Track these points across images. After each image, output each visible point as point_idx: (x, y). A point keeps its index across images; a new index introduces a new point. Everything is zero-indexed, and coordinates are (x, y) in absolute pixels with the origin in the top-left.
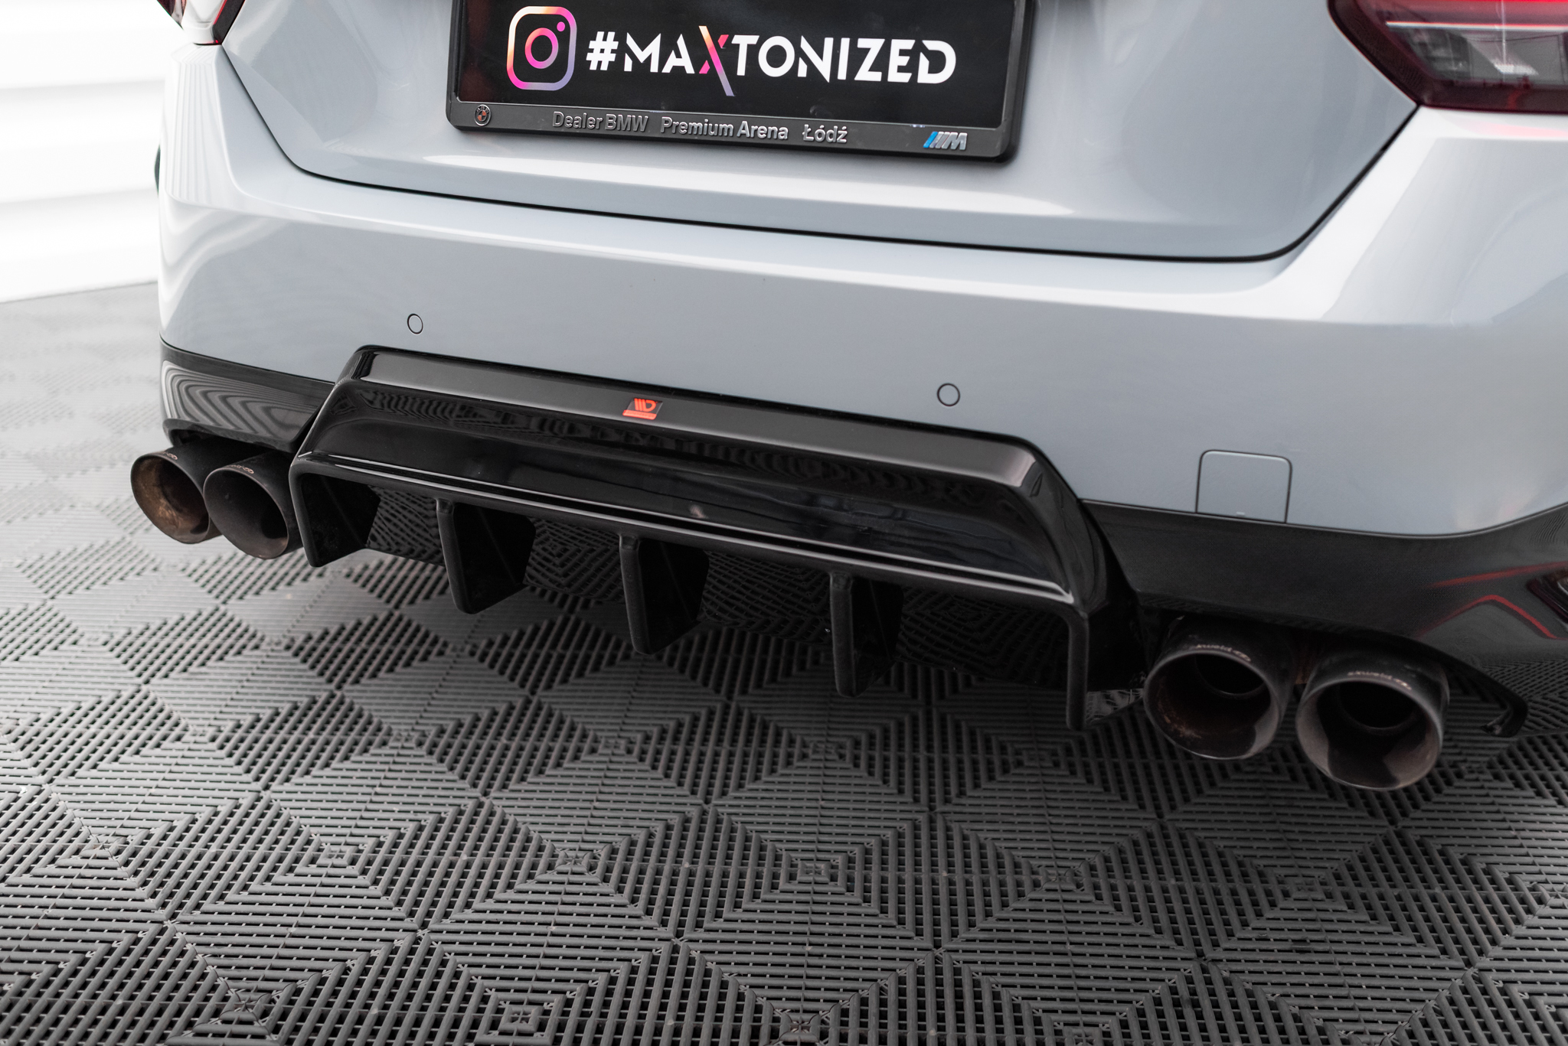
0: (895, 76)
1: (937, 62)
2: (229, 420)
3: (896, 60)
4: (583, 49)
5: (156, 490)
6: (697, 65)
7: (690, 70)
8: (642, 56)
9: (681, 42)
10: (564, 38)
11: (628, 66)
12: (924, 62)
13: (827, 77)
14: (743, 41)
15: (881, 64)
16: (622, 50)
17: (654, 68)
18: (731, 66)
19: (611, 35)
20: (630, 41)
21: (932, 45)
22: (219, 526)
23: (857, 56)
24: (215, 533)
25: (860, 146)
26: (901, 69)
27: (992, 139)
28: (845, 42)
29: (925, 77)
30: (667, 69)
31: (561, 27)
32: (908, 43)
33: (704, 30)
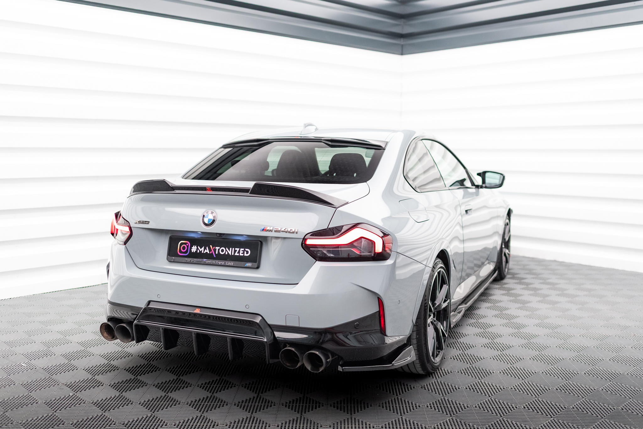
0: (241, 255)
1: (247, 252)
2: (121, 315)
3: (241, 252)
4: (191, 249)
5: (104, 330)
6: (210, 252)
7: (208, 252)
8: (201, 250)
9: (207, 248)
10: (188, 246)
11: (198, 252)
12: (245, 252)
13: (230, 255)
14: (217, 248)
15: (239, 252)
16: (197, 249)
17: (203, 252)
18: (215, 252)
19: (196, 246)
20: (199, 247)
21: (247, 250)
22: (118, 337)
23: (235, 251)
24: (117, 339)
25: (235, 266)
26: (242, 253)
27: (256, 265)
28: (233, 249)
29: (245, 255)
30: (205, 252)
32: (243, 249)
33: (211, 246)
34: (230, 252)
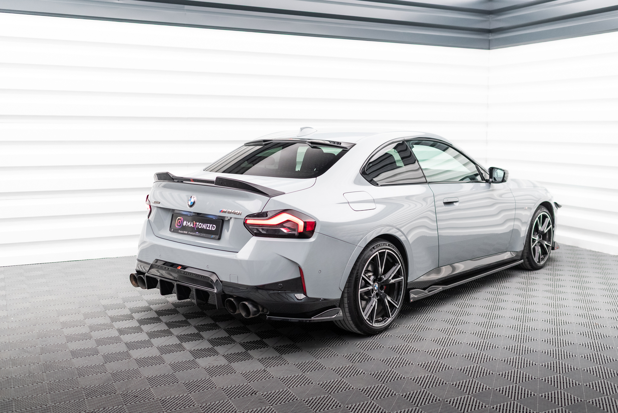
0: (211, 229)
2: (142, 269)
3: (211, 227)
4: (183, 223)
5: (133, 279)
7: (192, 226)
9: (192, 223)
10: (181, 221)
11: (187, 226)
12: (213, 227)
13: (204, 228)
14: (198, 223)
15: (209, 227)
16: (187, 223)
17: (189, 226)
18: (196, 226)
19: (186, 221)
21: (214, 225)
22: (139, 284)
23: (207, 226)
24: (139, 286)
25: (206, 237)
27: (217, 237)
28: (206, 224)
29: (213, 229)
32: (212, 225)
33: (194, 222)
34: (204, 226)
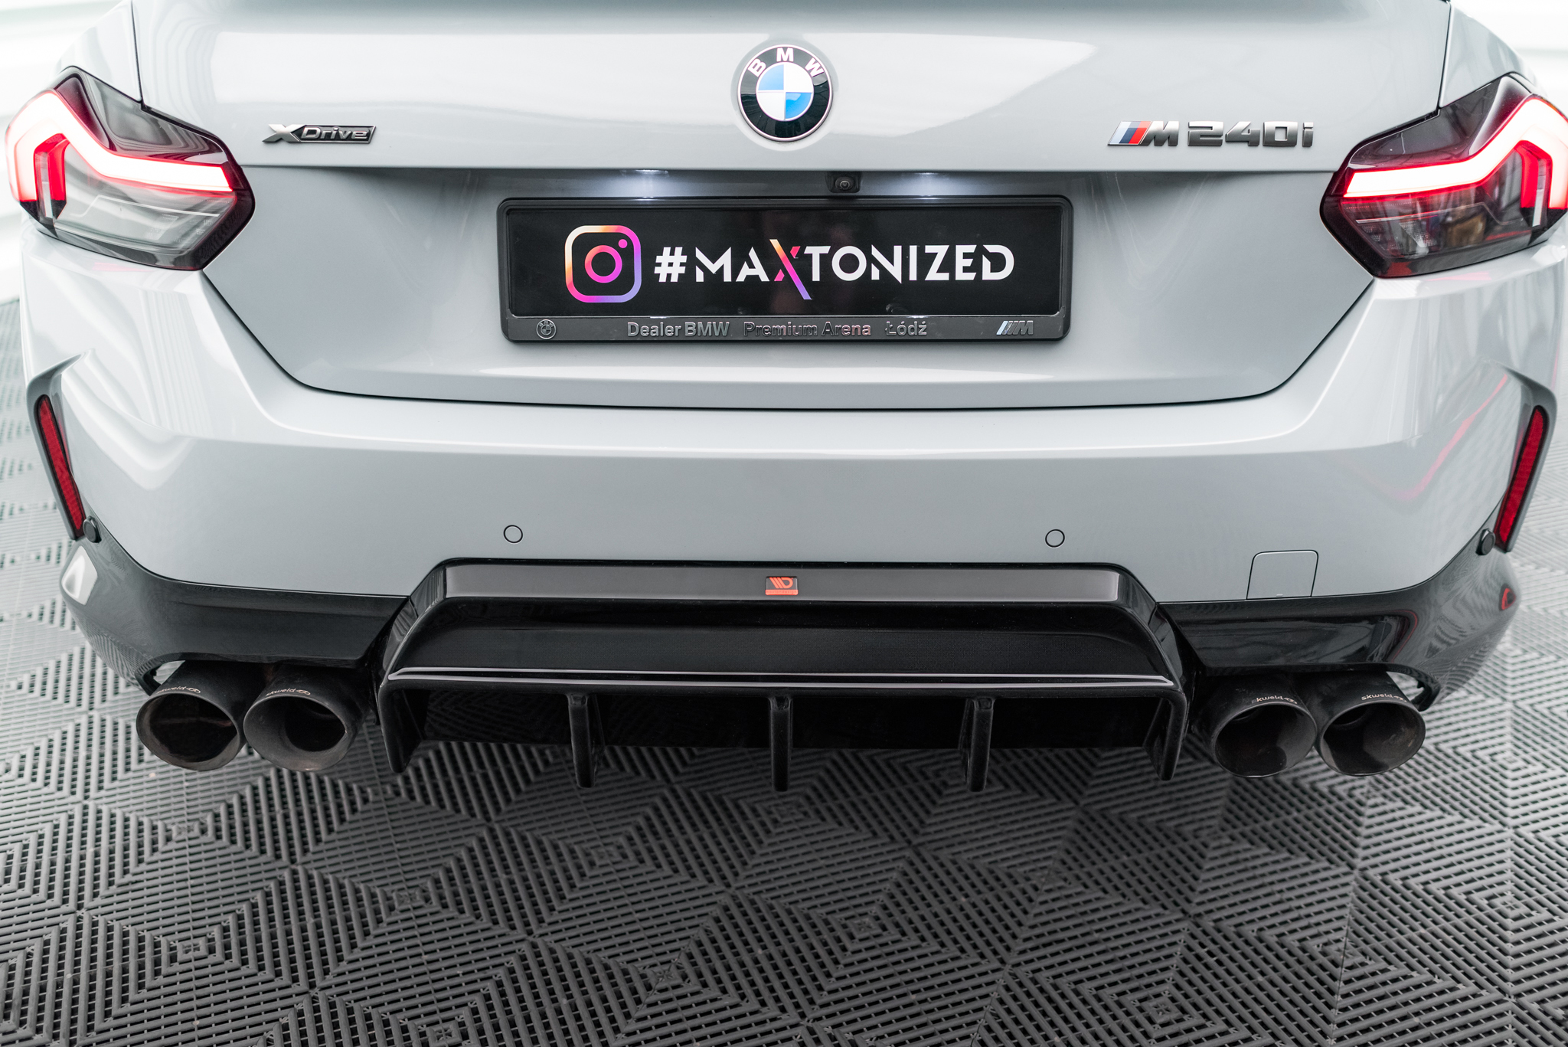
0: (961, 276)
1: (998, 263)
3: (961, 263)
4: (649, 264)
6: (771, 273)
7: (764, 278)
8: (713, 268)
9: (753, 254)
10: (627, 254)
11: (700, 277)
12: (986, 264)
13: (899, 278)
14: (815, 252)
15: (948, 265)
16: (692, 264)
17: (727, 277)
18: (805, 274)
19: (679, 250)
20: (699, 255)
21: (992, 248)
23: (925, 261)
25: (939, 336)
26: (966, 270)
27: (1054, 324)
28: (913, 250)
29: (988, 275)
30: (741, 278)
31: (623, 244)
32: (971, 248)
33: (775, 243)
34: (897, 265)
